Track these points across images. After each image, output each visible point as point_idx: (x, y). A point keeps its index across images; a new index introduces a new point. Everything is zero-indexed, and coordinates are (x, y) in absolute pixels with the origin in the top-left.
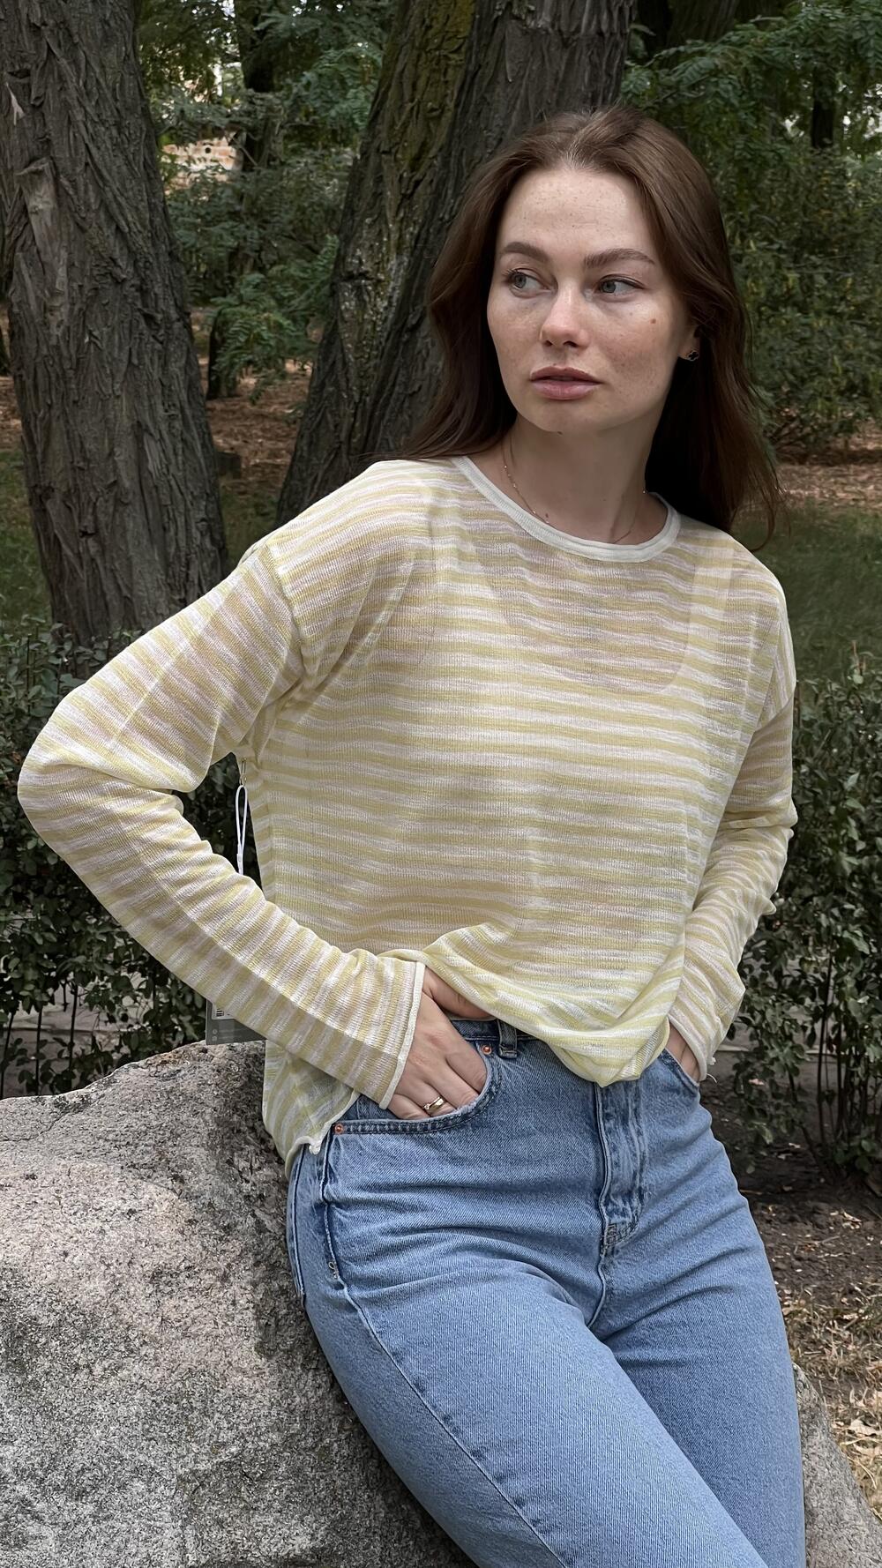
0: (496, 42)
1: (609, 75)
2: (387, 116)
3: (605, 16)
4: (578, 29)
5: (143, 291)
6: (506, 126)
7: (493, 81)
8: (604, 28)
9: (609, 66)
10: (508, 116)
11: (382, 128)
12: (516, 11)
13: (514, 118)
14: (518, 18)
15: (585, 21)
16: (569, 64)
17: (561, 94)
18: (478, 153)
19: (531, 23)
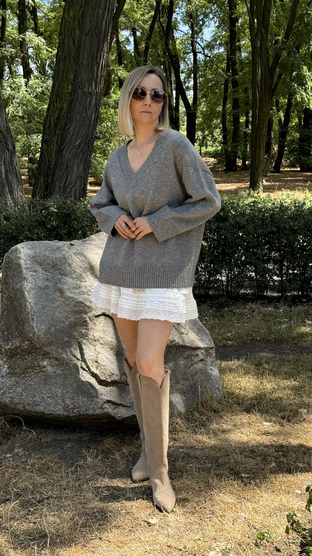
0: (77, 94)
1: (99, 100)
2: (51, 109)
3: (98, 89)
5: (6, 144)
6: (79, 110)
7: (77, 101)
9: (99, 97)
10: (80, 108)
11: (51, 112)
12: (81, 88)
15: (94, 90)
16: (91, 98)
17: (90, 104)
18: (74, 115)
19: (84, 90)
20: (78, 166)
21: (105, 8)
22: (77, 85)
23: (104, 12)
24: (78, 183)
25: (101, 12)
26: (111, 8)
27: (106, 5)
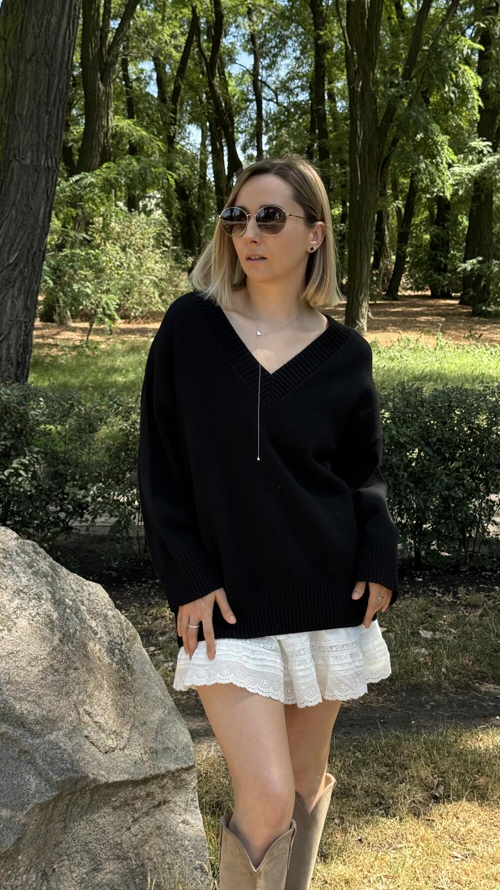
0: (10, 169)
1: (52, 182)
3: (50, 161)
4: (40, 165)
6: (15, 199)
7: (10, 182)
8: (50, 165)
9: (52, 179)
10: (16, 196)
12: (17, 158)
13: (19, 197)
14: (18, 161)
15: (43, 162)
16: (38, 178)
17: (35, 188)
18: (6, 209)
19: (23, 162)
20: (13, 301)
21: (62, 13)
22: (12, 153)
23: (60, 21)
24: (14, 333)
25: (54, 20)
26: (73, 13)
27: (63, 8)
